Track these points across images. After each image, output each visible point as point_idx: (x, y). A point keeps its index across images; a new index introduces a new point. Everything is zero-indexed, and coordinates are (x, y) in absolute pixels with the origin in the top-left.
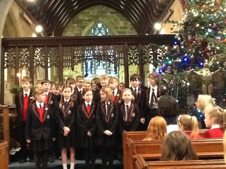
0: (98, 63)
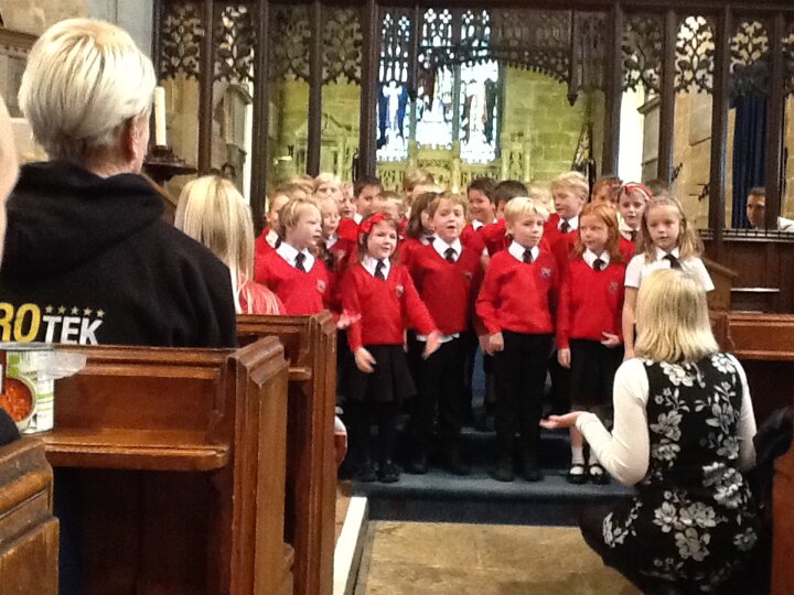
0: (427, 99)
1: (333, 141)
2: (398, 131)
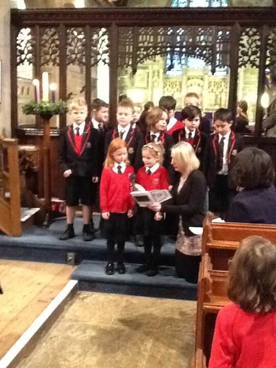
1: (147, 67)
2: (179, 61)
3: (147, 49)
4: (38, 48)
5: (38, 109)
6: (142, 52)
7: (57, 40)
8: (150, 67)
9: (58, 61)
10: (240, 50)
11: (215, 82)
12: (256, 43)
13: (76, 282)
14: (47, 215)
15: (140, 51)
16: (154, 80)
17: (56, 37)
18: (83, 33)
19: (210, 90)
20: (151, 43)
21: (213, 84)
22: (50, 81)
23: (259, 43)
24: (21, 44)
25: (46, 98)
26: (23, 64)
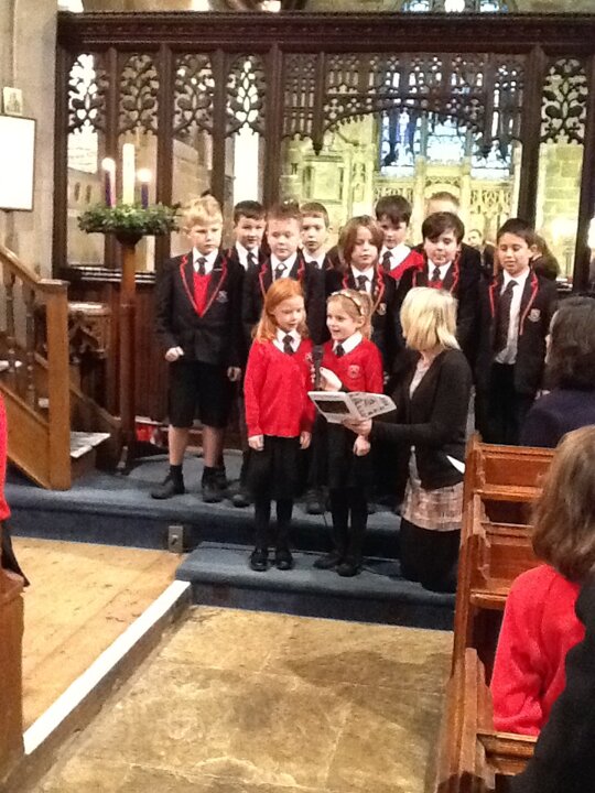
1: (340, 157)
2: (408, 146)
3: (344, 100)
4: (114, 95)
5: (111, 222)
6: (334, 108)
7: (154, 79)
8: (346, 156)
9: (155, 124)
10: (544, 104)
11: (484, 192)
12: (577, 91)
13: (187, 584)
14: (126, 448)
15: (331, 105)
16: (354, 184)
17: (153, 73)
18: (209, 65)
19: (475, 208)
20: (354, 88)
21: (480, 195)
22: (138, 164)
23: (584, 91)
24: (78, 88)
25: (129, 197)
26: (81, 131)
